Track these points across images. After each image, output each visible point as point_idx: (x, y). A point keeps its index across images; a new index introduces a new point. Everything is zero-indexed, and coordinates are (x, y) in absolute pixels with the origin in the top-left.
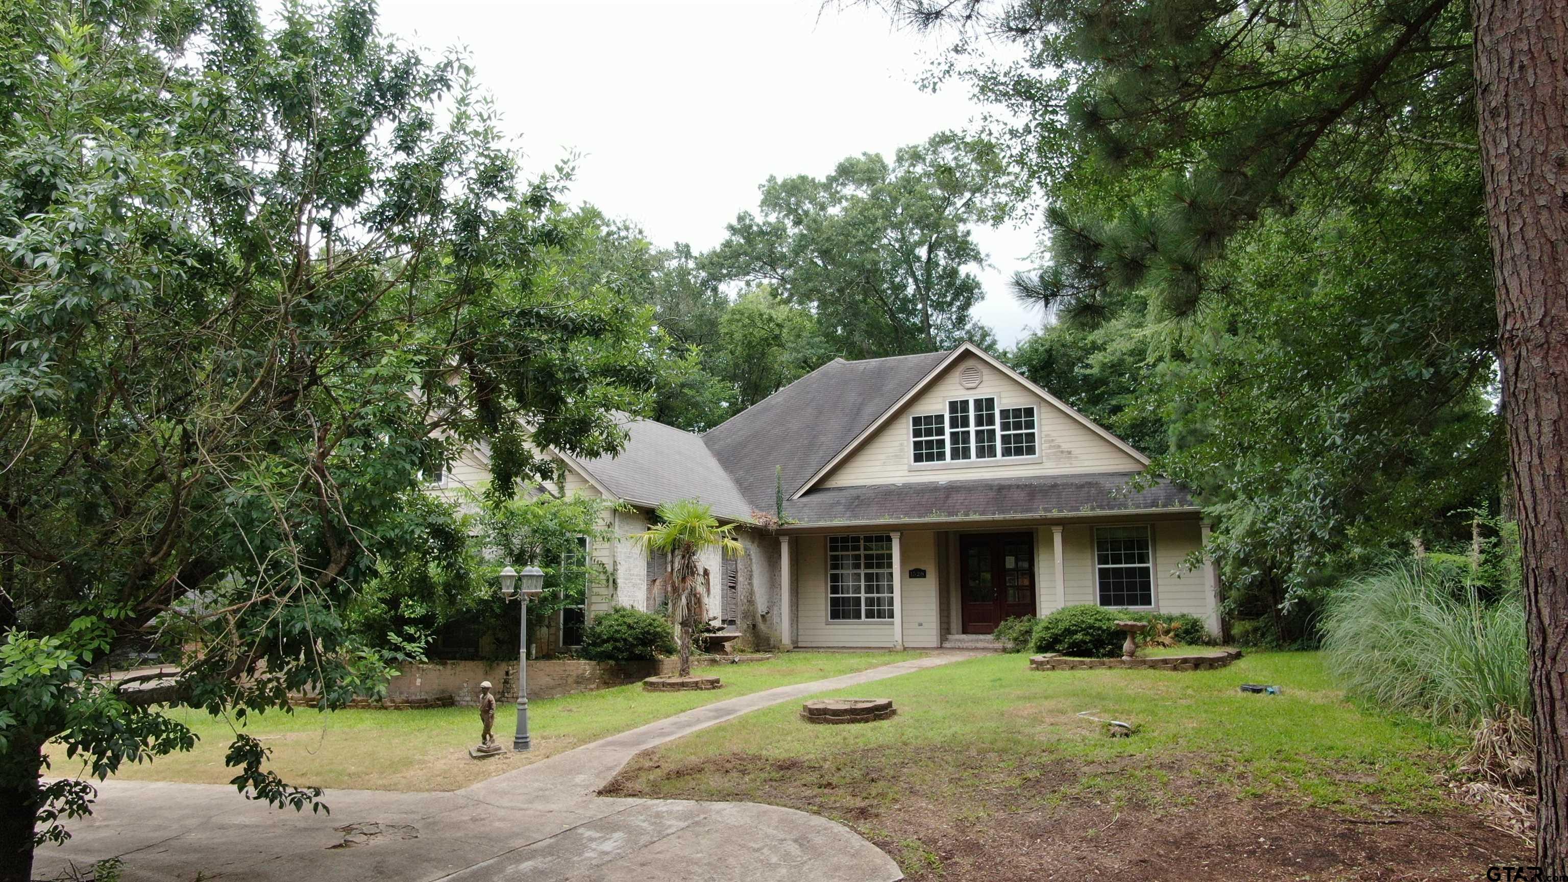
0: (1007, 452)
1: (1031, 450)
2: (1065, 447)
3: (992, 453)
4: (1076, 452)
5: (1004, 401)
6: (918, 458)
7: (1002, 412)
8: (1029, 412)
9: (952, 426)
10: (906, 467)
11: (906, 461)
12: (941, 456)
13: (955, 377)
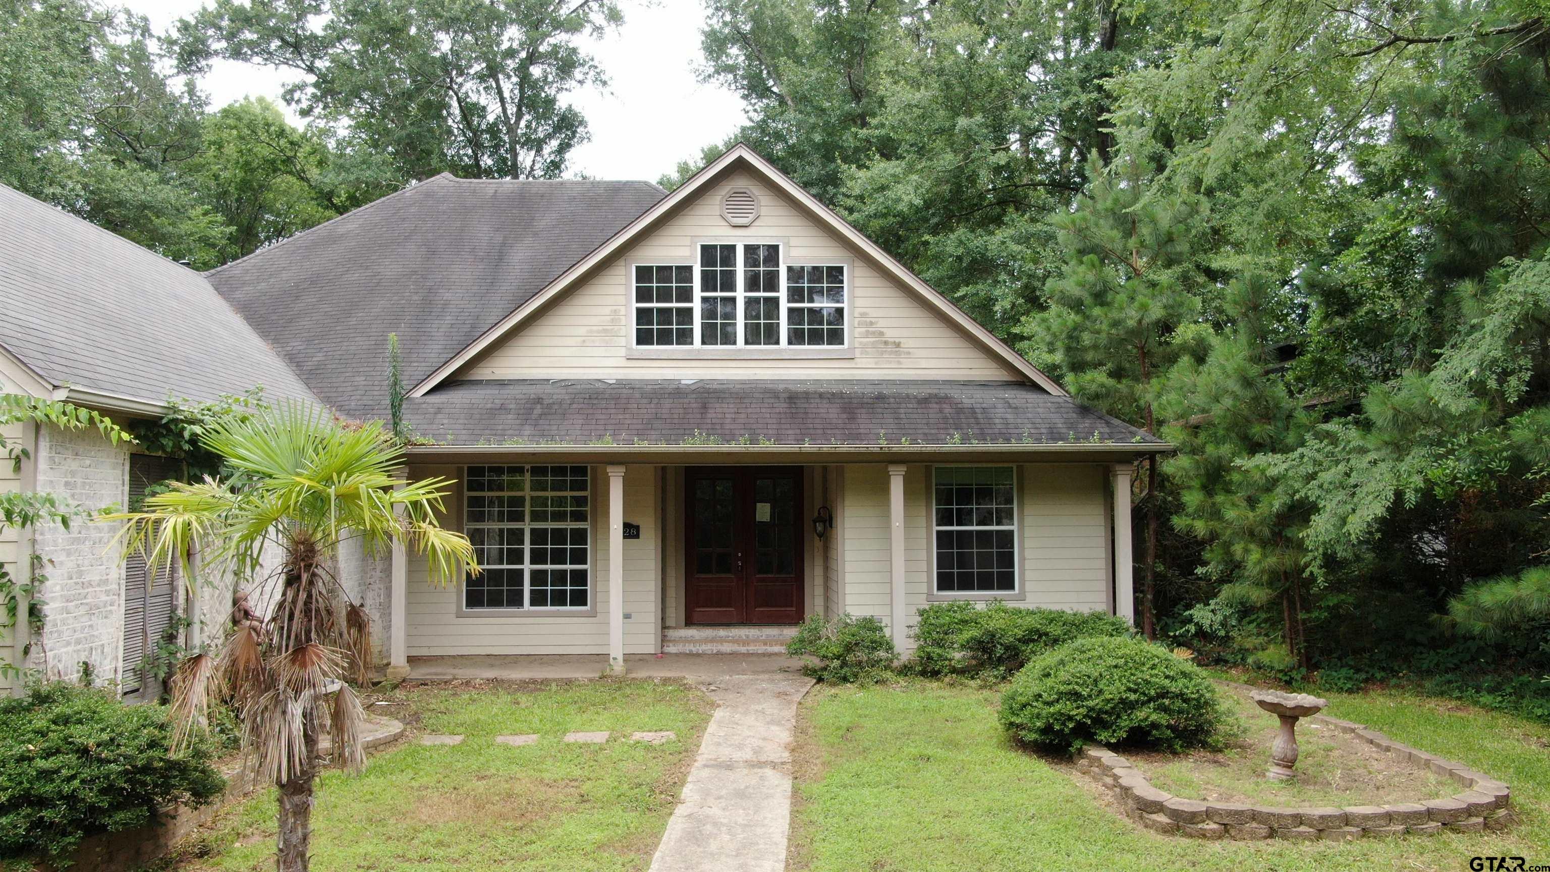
0: (796, 337)
1: (836, 337)
2: (891, 334)
3: (772, 336)
4: (906, 343)
5: (794, 252)
6: (643, 338)
7: (790, 269)
8: (835, 273)
9: (705, 288)
10: (623, 351)
11: (622, 341)
12: (685, 337)
13: (715, 203)
